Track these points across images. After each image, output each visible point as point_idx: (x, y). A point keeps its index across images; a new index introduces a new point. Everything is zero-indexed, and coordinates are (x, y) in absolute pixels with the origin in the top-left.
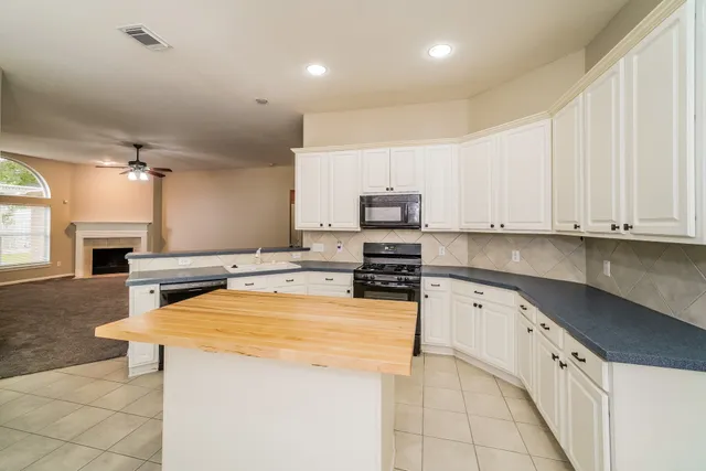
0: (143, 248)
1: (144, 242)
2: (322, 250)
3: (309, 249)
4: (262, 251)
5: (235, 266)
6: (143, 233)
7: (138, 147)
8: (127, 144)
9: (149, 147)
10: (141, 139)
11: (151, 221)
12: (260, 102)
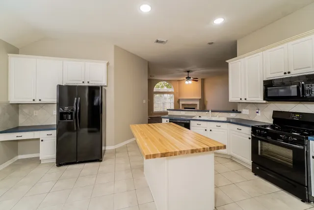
0: (198, 108)
1: (198, 106)
2: (248, 113)
3: (240, 112)
4: (212, 111)
5: (200, 117)
6: (198, 103)
7: (188, 72)
8: (185, 72)
9: (192, 71)
10: (188, 69)
11: (200, 98)
12: (210, 44)
